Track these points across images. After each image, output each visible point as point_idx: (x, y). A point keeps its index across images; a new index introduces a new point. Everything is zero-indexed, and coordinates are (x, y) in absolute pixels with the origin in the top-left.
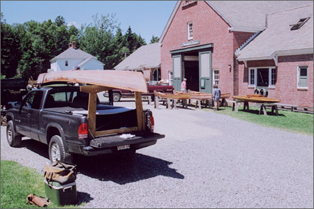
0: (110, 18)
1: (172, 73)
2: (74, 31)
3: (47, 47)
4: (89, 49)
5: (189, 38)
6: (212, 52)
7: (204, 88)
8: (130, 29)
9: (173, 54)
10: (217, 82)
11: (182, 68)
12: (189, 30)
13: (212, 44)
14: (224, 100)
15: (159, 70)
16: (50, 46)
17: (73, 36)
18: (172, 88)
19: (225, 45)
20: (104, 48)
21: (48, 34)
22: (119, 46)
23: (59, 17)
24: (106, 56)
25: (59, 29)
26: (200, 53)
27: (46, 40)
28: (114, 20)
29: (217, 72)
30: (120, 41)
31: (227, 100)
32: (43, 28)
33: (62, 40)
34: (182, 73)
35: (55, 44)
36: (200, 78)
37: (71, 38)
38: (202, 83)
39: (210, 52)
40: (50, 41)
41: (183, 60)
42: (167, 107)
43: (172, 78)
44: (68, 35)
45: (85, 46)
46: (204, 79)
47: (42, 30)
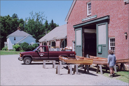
0: (40, 14)
1: (75, 43)
2: (22, 21)
3: (5, 30)
4: (29, 31)
5: (88, 15)
6: (108, 23)
7: (101, 54)
8: (52, 21)
9: (75, 28)
10: (113, 48)
11: (83, 38)
12: (88, 9)
13: (108, 16)
14: (122, 65)
15: (66, 40)
16: (7, 29)
17: (21, 24)
18: (74, 53)
19: (121, 15)
20: (37, 31)
21: (7, 23)
22: (46, 30)
23: (14, 14)
24: (39, 35)
25: (13, 20)
26: (97, 25)
27: (5, 26)
28: (43, 15)
29: (113, 40)
30: (46, 27)
31: (125, 65)
32: (3, 19)
33: (14, 26)
34: (83, 42)
35: (10, 28)
36: (97, 45)
37: (20, 25)
38: (99, 49)
39: (107, 23)
40: (7, 26)
41: (83, 32)
42: (69, 72)
43: (75, 45)
44: (18, 24)
45: (27, 30)
46: (101, 46)
47: (3, 20)
